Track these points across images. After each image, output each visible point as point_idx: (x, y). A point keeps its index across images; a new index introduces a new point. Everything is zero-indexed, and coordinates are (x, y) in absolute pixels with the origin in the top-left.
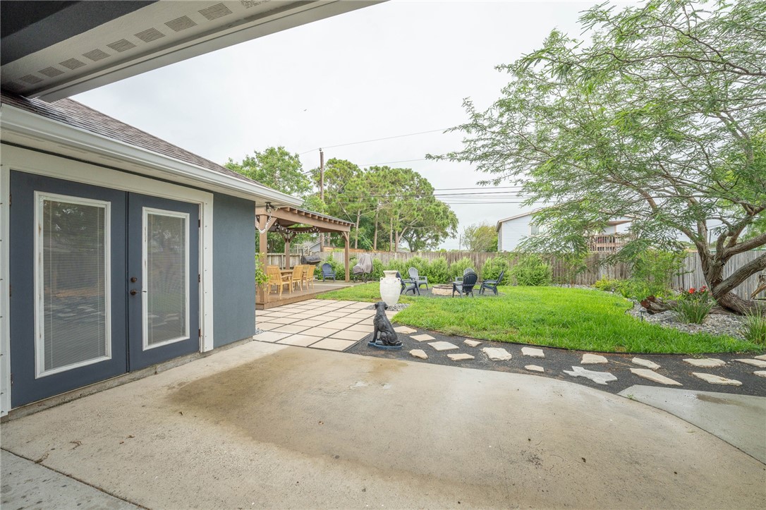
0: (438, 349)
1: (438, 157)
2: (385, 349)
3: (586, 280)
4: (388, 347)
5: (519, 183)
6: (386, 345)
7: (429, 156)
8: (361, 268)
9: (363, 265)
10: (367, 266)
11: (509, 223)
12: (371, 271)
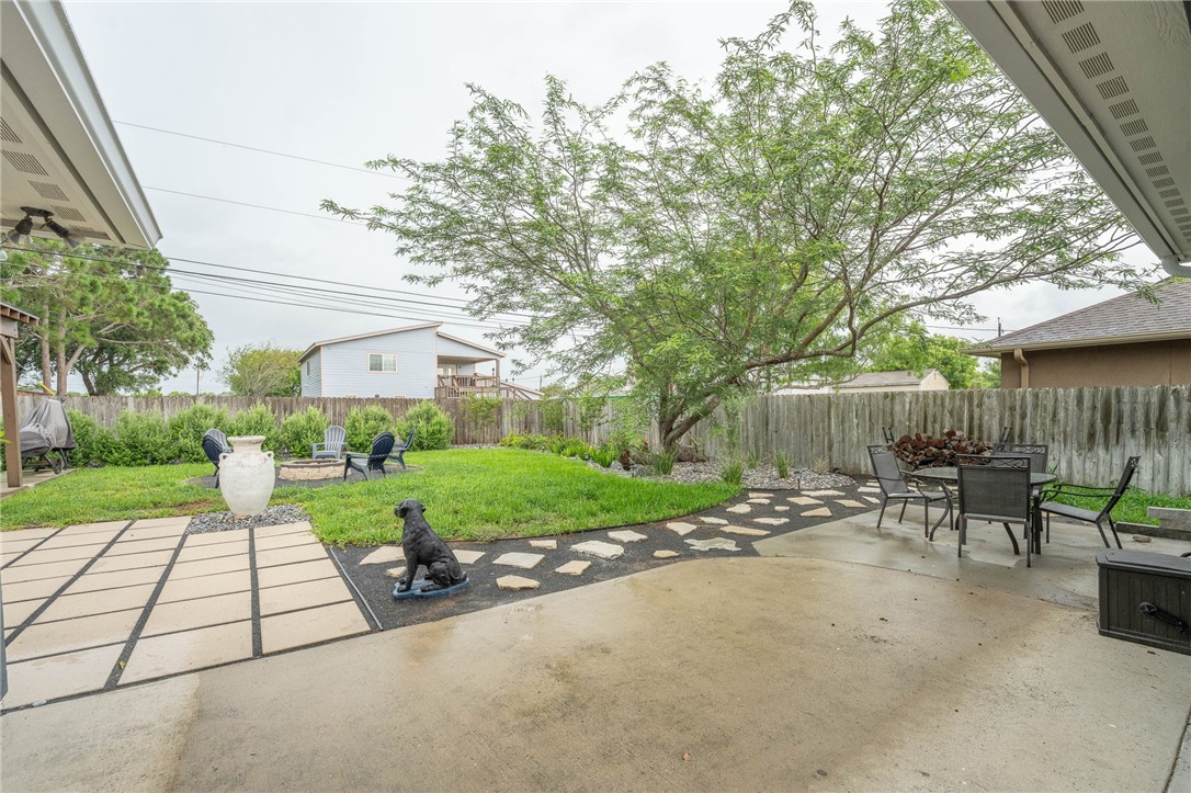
0: (530, 567)
1: (346, 212)
2: (447, 596)
3: (488, 437)
4: (451, 589)
5: (472, 290)
6: (446, 586)
7: (330, 205)
8: (43, 435)
9: (45, 427)
10: (58, 431)
11: (334, 349)
12: (67, 441)
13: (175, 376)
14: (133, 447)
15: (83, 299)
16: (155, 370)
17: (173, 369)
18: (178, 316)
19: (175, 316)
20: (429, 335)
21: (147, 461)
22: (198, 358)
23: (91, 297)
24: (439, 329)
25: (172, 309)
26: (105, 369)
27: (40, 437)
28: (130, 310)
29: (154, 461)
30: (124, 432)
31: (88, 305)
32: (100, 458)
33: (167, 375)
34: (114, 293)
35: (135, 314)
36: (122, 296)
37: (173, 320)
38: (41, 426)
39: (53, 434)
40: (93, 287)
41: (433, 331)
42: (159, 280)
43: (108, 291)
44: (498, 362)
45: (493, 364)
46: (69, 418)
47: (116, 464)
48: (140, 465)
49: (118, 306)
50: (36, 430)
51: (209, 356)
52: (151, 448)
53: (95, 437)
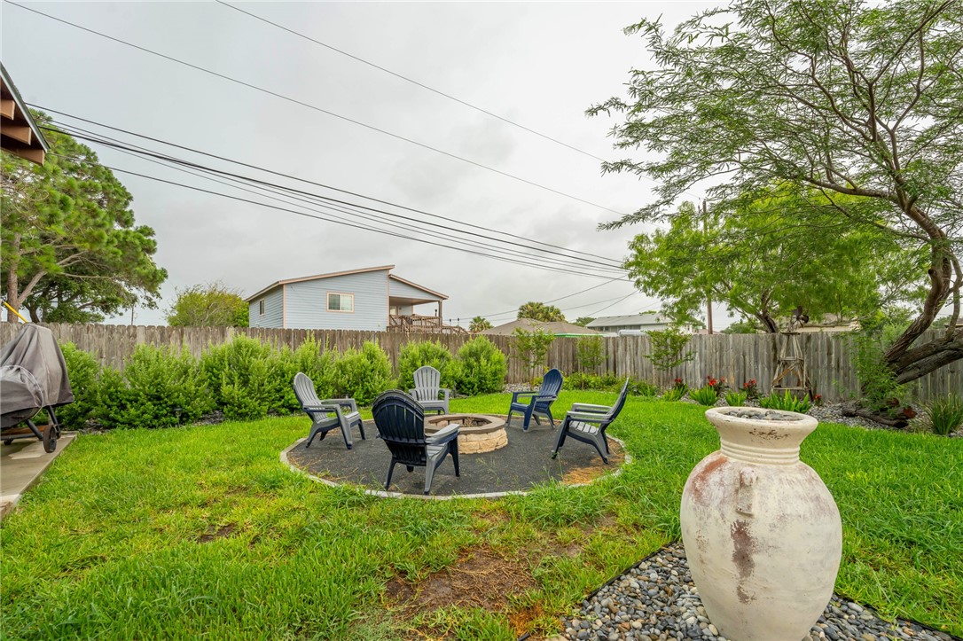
8: (29, 387)
9: (31, 371)
10: (50, 377)
11: (297, 289)
12: (61, 393)
13: (121, 314)
14: (156, 398)
15: (52, 216)
16: (103, 309)
17: (120, 309)
18: (143, 250)
19: (140, 249)
20: (382, 277)
21: (176, 420)
22: (147, 298)
23: (62, 215)
24: (391, 272)
25: (137, 242)
26: (55, 305)
27: (23, 390)
28: (101, 237)
29: (185, 418)
30: (143, 375)
31: (58, 223)
32: (106, 417)
33: (113, 313)
34: (83, 217)
35: (105, 241)
36: (91, 221)
37: (138, 253)
38: (25, 372)
39: (45, 384)
40: (64, 205)
41: (385, 274)
42: (123, 213)
43: (77, 213)
44: (440, 303)
45: (436, 305)
46: (61, 356)
47: (131, 424)
48: (165, 425)
49: (88, 230)
50: (17, 378)
51: (158, 295)
52: (182, 399)
53: (96, 384)
